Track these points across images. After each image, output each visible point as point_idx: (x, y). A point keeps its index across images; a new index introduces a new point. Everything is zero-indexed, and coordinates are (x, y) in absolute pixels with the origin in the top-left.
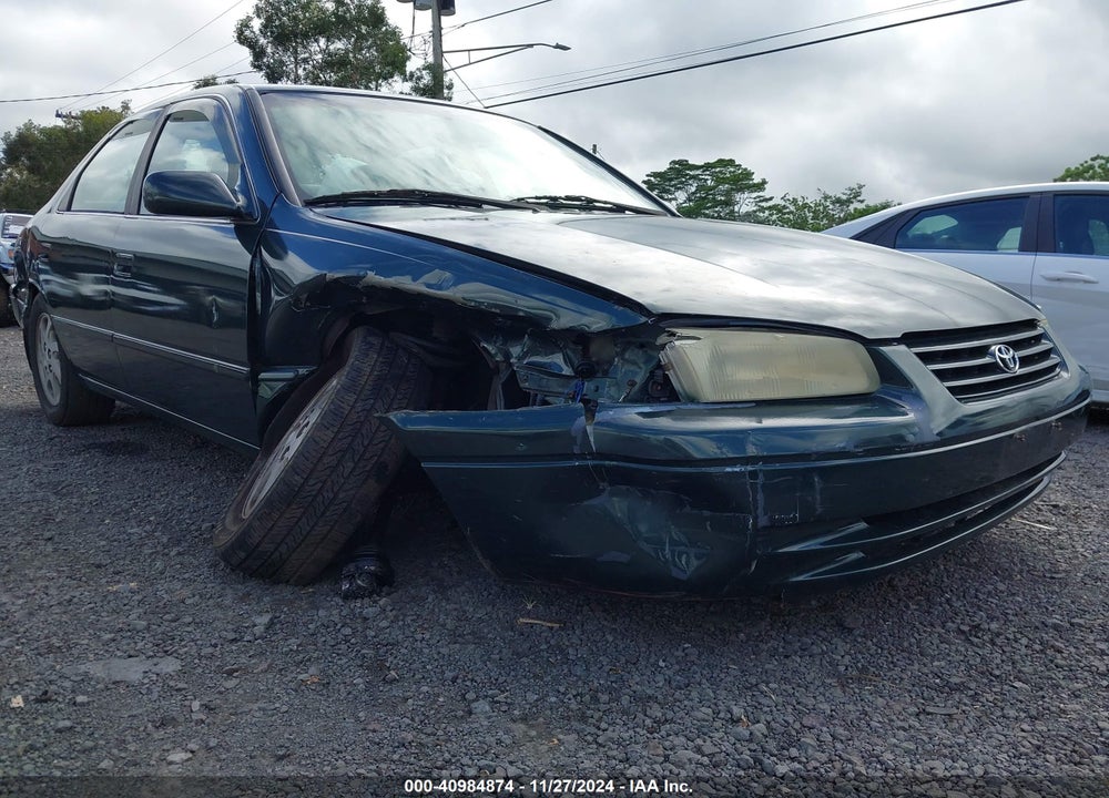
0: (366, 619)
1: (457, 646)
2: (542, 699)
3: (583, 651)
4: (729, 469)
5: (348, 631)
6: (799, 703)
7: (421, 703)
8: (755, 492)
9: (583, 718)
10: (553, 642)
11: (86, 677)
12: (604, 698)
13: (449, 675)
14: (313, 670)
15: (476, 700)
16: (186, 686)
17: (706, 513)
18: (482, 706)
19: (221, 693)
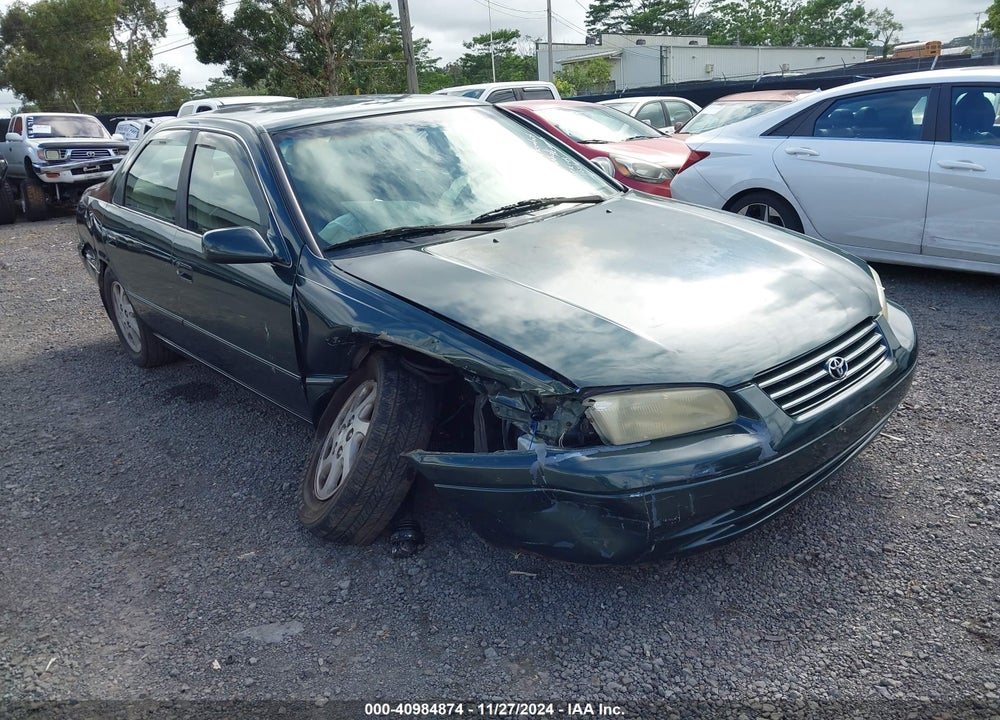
0: (410, 576)
1: (472, 599)
2: (528, 643)
3: (552, 599)
4: (632, 496)
5: (401, 590)
6: (686, 638)
7: (455, 651)
8: (650, 509)
9: (553, 657)
10: (533, 591)
11: (249, 641)
12: (566, 640)
13: (469, 627)
14: (384, 627)
15: (488, 647)
16: (310, 645)
17: (621, 518)
18: (491, 652)
19: (332, 650)
